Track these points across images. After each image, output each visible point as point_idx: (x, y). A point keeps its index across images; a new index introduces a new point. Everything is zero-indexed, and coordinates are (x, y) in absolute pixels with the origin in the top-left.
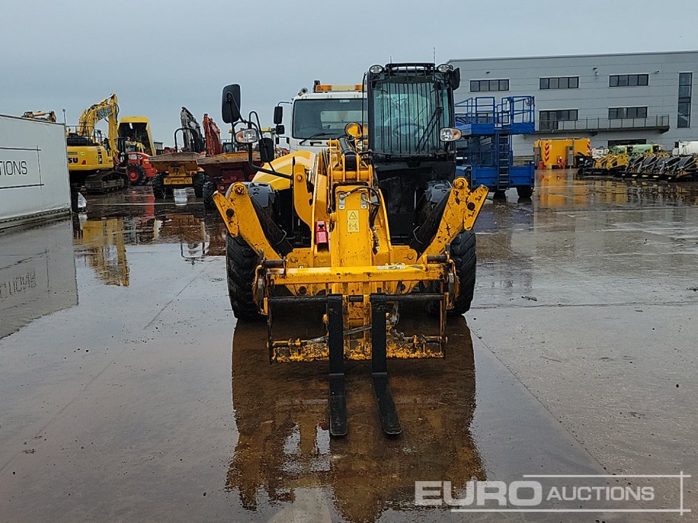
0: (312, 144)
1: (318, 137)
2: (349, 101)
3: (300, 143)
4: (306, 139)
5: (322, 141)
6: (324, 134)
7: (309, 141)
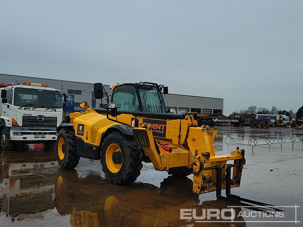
0: (25, 109)
1: (28, 106)
2: (42, 91)
3: (19, 108)
4: (22, 107)
5: (30, 108)
6: (31, 105)
7: (24, 107)
